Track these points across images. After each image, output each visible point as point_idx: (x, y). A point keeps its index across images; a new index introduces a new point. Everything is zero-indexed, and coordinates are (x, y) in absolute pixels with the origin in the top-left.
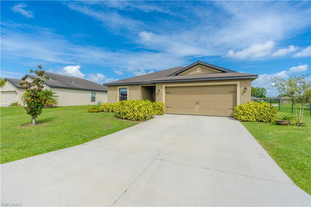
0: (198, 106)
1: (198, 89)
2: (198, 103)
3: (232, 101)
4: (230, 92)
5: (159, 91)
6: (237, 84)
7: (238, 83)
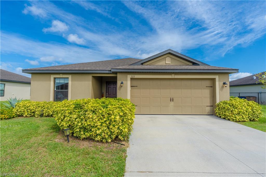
0: (172, 103)
1: (172, 82)
2: (172, 99)
3: (209, 97)
4: (206, 87)
5: (122, 83)
6: (215, 78)
7: (217, 77)
